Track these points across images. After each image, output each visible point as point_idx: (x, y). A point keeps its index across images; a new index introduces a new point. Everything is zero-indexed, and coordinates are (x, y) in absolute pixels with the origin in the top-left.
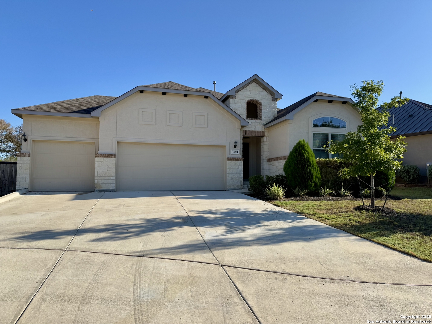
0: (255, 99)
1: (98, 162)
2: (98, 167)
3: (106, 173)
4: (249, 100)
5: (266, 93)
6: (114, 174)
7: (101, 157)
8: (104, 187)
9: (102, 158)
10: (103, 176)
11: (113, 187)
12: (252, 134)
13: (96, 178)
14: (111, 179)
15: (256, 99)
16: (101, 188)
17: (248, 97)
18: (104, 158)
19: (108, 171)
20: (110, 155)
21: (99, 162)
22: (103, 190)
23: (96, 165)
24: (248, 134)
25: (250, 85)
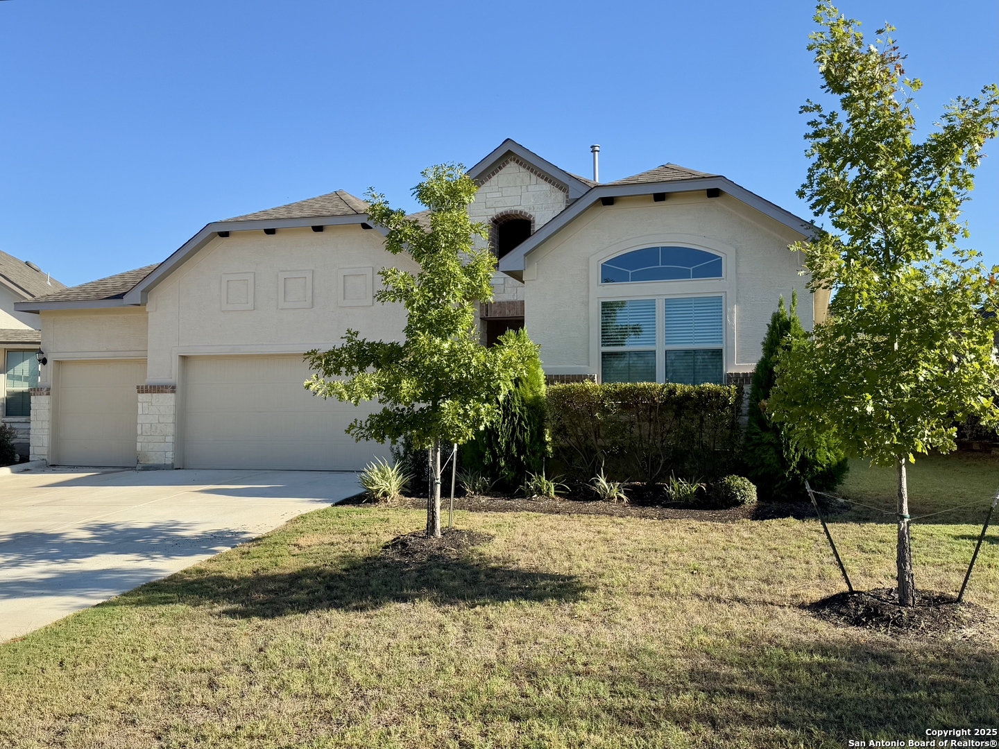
0: (515, 208)
1: (142, 403)
2: (143, 414)
3: (156, 429)
4: (497, 216)
5: (546, 187)
6: (170, 429)
7: (147, 392)
8: (154, 460)
9: (149, 394)
10: (151, 435)
11: (169, 458)
12: (507, 311)
13: (140, 439)
14: (165, 442)
15: (519, 208)
16: (148, 460)
17: (494, 206)
18: (154, 395)
19: (159, 422)
20: (162, 386)
21: (144, 404)
22: (151, 467)
23: (140, 411)
24: (495, 312)
25: (500, 172)
